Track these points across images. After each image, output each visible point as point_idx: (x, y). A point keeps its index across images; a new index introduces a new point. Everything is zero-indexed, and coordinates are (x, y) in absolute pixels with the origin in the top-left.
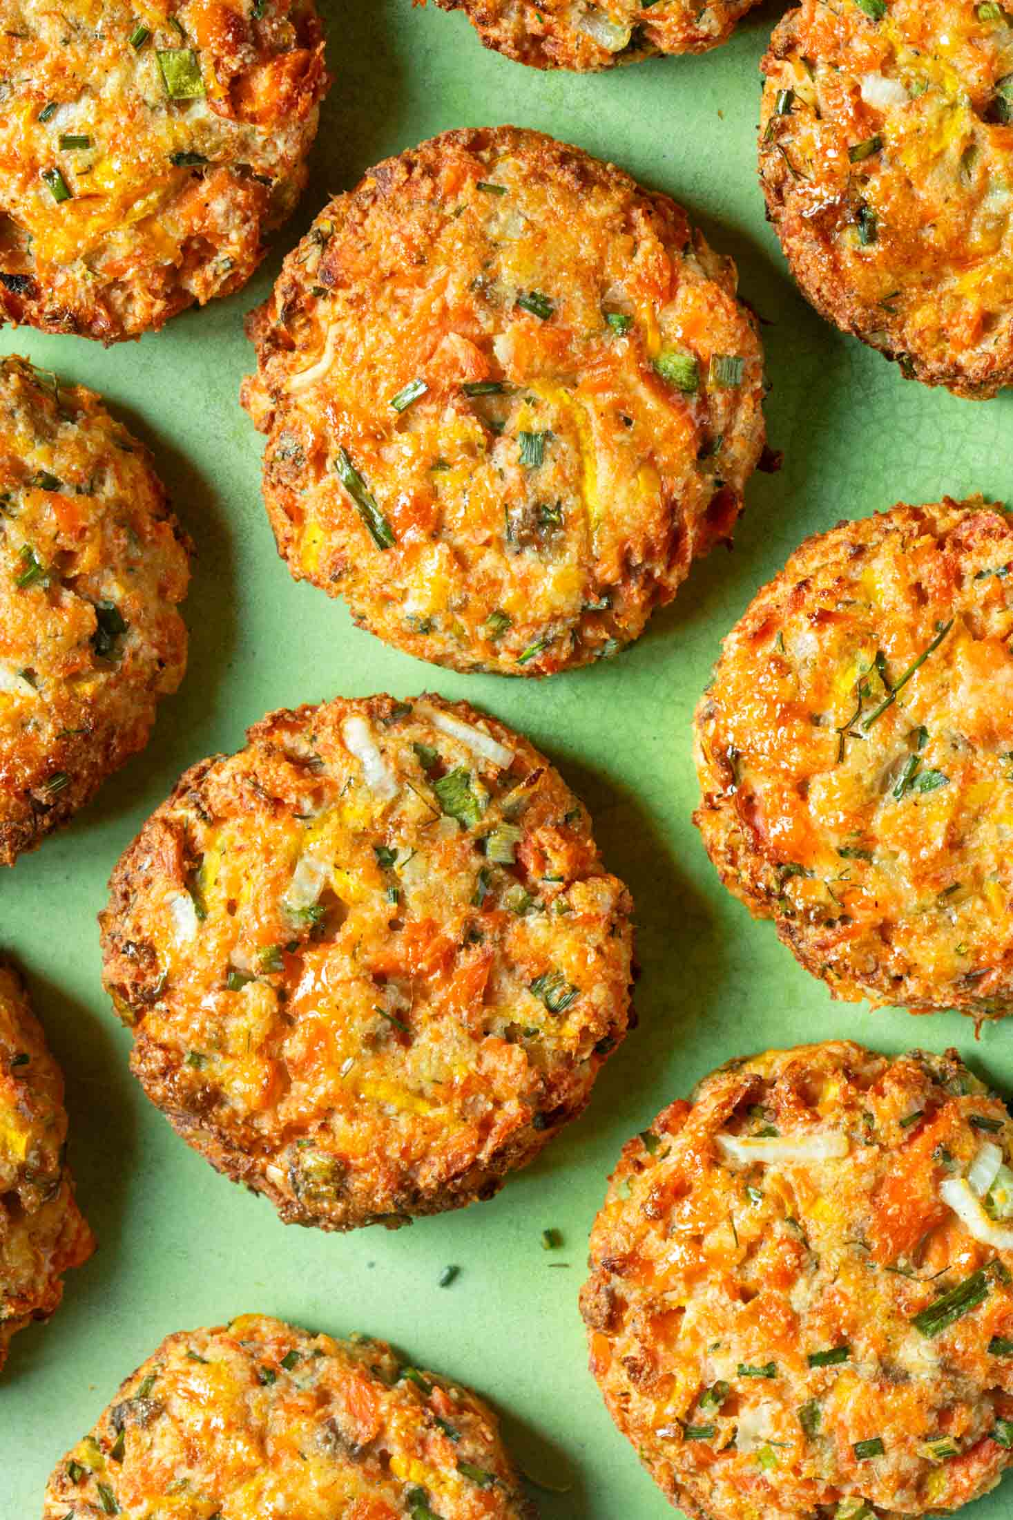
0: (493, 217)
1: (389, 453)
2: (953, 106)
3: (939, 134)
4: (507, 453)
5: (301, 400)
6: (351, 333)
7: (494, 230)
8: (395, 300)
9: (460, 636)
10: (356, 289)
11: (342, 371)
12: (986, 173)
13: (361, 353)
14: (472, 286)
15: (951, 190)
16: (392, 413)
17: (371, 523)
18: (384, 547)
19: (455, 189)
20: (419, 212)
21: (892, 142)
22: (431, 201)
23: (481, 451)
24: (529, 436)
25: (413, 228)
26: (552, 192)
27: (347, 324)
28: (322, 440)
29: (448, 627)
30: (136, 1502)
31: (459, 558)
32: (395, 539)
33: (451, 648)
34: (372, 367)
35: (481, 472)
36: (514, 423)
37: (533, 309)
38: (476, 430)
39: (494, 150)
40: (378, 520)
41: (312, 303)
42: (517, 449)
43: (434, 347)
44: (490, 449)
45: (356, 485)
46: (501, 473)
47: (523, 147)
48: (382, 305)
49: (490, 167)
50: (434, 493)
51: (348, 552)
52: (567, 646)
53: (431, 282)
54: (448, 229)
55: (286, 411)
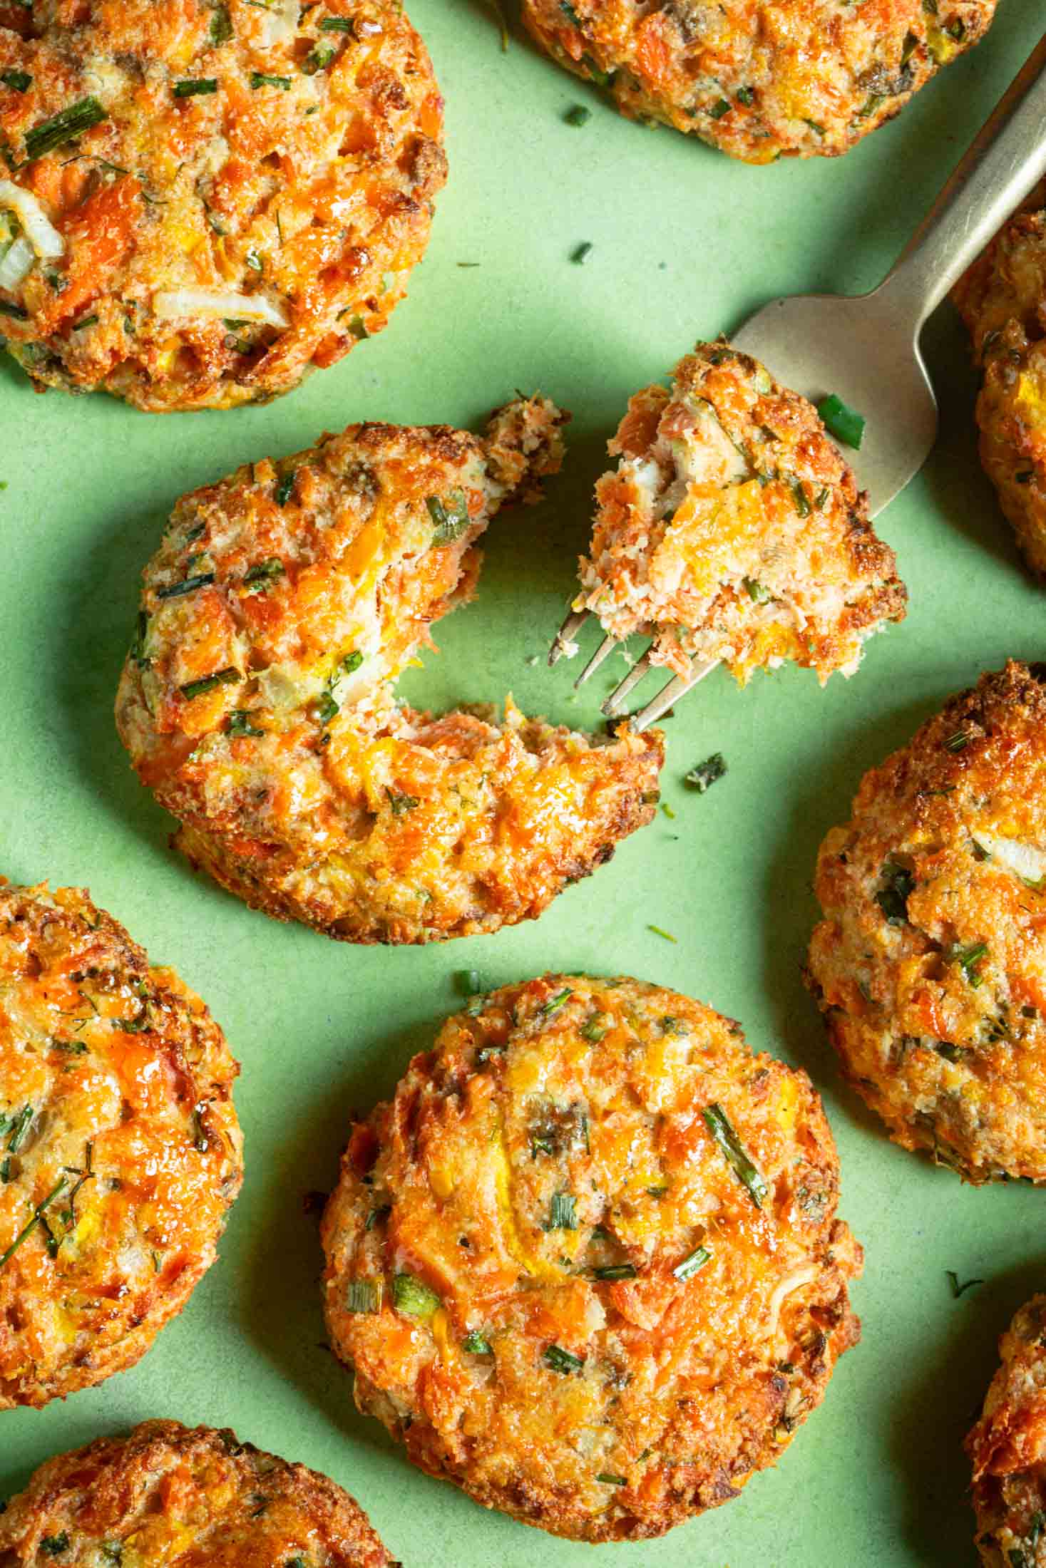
0: (610, 1450)
1: (711, 1204)
4: (589, 1207)
5: (802, 1257)
6: (753, 1326)
7: (608, 1437)
8: (709, 1363)
9: (632, 1016)
10: (749, 1373)
11: (762, 1287)
13: (743, 1306)
14: (630, 1380)
16: (710, 1245)
17: (728, 1132)
18: (714, 1107)
19: (649, 1478)
20: (686, 1454)
22: (674, 1466)
23: (616, 1209)
24: (567, 1225)
25: (691, 1437)
26: (549, 1478)
27: (758, 1337)
28: (780, 1218)
29: (645, 1025)
31: (636, 1098)
32: (703, 1116)
33: (641, 1004)
34: (731, 1293)
35: (615, 1187)
36: (583, 1238)
37: (566, 1357)
38: (622, 1230)
39: (610, 1518)
40: (720, 1134)
41: (793, 1357)
42: (579, 1212)
43: (667, 1315)
44: (607, 1211)
45: (745, 1171)
46: (594, 1186)
47: (580, 1522)
48: (722, 1357)
49: (614, 1501)
50: (663, 1163)
51: (752, 1100)
52: (521, 1009)
53: (673, 1380)
54: (656, 1437)
55: (817, 1244)
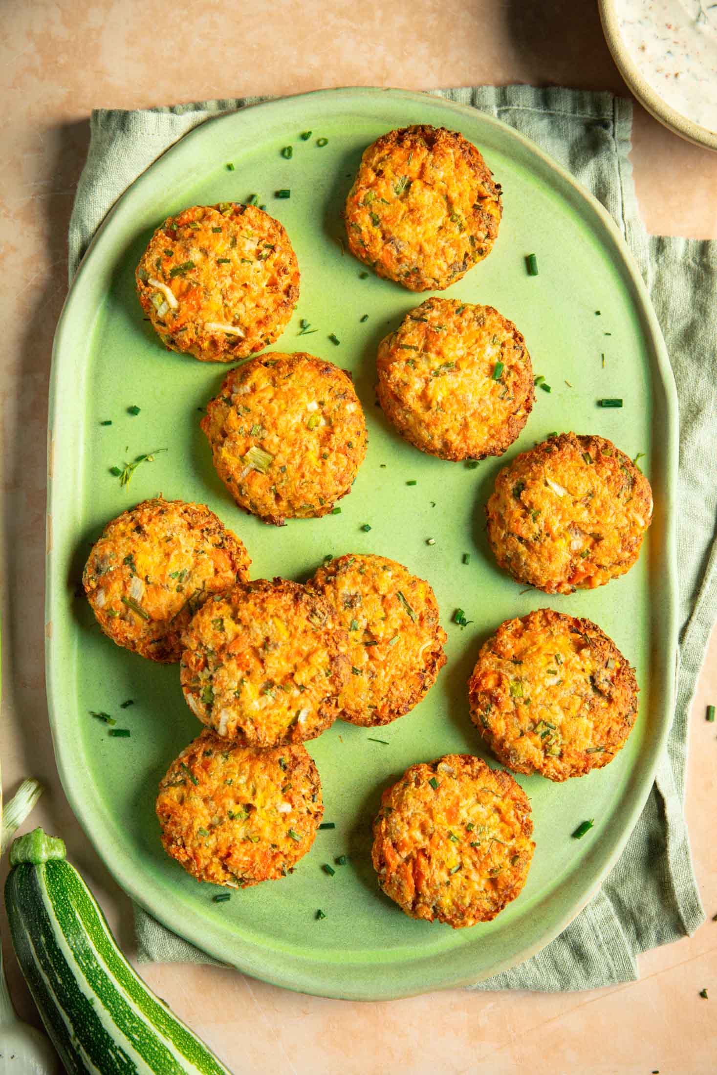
0: (372, 698)
1: (399, 622)
2: (262, 807)
3: (265, 798)
4: (362, 624)
5: (428, 637)
6: (414, 659)
7: (371, 694)
8: (401, 670)
9: (374, 565)
10: (413, 673)
11: (416, 647)
12: (248, 788)
13: (410, 653)
14: (377, 676)
15: (258, 780)
16: (400, 634)
17: (404, 599)
18: (400, 592)
19: (384, 706)
20: (394, 698)
21: (280, 792)
22: (391, 702)
23: (371, 624)
24: (356, 630)
25: (396, 693)
26: (353, 707)
27: (415, 662)
28: (421, 625)
29: (378, 568)
30: (463, 238)
31: (376, 590)
32: (396, 595)
33: (377, 562)
34: (406, 649)
35: (370, 617)
36: (361, 633)
37: (357, 670)
38: (373, 630)
39: (372, 719)
40: (402, 600)
41: (426, 668)
42: (360, 625)
43: (387, 656)
44: (368, 625)
46: (364, 617)
47: (363, 721)
48: (404, 669)
49: (373, 714)
50: (385, 611)
51: (411, 590)
52: (340, 565)
53: (390, 676)
54: (385, 694)
55: (433, 633)
